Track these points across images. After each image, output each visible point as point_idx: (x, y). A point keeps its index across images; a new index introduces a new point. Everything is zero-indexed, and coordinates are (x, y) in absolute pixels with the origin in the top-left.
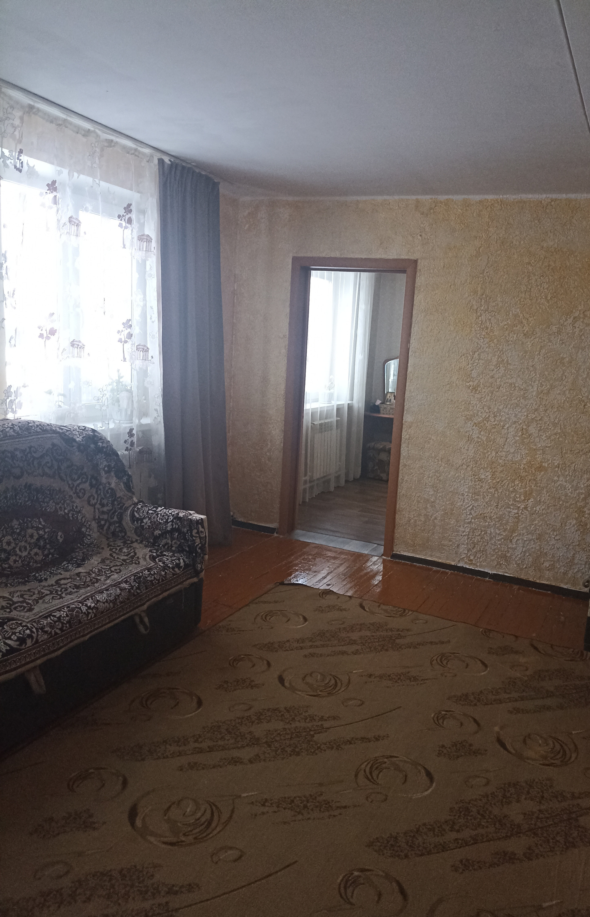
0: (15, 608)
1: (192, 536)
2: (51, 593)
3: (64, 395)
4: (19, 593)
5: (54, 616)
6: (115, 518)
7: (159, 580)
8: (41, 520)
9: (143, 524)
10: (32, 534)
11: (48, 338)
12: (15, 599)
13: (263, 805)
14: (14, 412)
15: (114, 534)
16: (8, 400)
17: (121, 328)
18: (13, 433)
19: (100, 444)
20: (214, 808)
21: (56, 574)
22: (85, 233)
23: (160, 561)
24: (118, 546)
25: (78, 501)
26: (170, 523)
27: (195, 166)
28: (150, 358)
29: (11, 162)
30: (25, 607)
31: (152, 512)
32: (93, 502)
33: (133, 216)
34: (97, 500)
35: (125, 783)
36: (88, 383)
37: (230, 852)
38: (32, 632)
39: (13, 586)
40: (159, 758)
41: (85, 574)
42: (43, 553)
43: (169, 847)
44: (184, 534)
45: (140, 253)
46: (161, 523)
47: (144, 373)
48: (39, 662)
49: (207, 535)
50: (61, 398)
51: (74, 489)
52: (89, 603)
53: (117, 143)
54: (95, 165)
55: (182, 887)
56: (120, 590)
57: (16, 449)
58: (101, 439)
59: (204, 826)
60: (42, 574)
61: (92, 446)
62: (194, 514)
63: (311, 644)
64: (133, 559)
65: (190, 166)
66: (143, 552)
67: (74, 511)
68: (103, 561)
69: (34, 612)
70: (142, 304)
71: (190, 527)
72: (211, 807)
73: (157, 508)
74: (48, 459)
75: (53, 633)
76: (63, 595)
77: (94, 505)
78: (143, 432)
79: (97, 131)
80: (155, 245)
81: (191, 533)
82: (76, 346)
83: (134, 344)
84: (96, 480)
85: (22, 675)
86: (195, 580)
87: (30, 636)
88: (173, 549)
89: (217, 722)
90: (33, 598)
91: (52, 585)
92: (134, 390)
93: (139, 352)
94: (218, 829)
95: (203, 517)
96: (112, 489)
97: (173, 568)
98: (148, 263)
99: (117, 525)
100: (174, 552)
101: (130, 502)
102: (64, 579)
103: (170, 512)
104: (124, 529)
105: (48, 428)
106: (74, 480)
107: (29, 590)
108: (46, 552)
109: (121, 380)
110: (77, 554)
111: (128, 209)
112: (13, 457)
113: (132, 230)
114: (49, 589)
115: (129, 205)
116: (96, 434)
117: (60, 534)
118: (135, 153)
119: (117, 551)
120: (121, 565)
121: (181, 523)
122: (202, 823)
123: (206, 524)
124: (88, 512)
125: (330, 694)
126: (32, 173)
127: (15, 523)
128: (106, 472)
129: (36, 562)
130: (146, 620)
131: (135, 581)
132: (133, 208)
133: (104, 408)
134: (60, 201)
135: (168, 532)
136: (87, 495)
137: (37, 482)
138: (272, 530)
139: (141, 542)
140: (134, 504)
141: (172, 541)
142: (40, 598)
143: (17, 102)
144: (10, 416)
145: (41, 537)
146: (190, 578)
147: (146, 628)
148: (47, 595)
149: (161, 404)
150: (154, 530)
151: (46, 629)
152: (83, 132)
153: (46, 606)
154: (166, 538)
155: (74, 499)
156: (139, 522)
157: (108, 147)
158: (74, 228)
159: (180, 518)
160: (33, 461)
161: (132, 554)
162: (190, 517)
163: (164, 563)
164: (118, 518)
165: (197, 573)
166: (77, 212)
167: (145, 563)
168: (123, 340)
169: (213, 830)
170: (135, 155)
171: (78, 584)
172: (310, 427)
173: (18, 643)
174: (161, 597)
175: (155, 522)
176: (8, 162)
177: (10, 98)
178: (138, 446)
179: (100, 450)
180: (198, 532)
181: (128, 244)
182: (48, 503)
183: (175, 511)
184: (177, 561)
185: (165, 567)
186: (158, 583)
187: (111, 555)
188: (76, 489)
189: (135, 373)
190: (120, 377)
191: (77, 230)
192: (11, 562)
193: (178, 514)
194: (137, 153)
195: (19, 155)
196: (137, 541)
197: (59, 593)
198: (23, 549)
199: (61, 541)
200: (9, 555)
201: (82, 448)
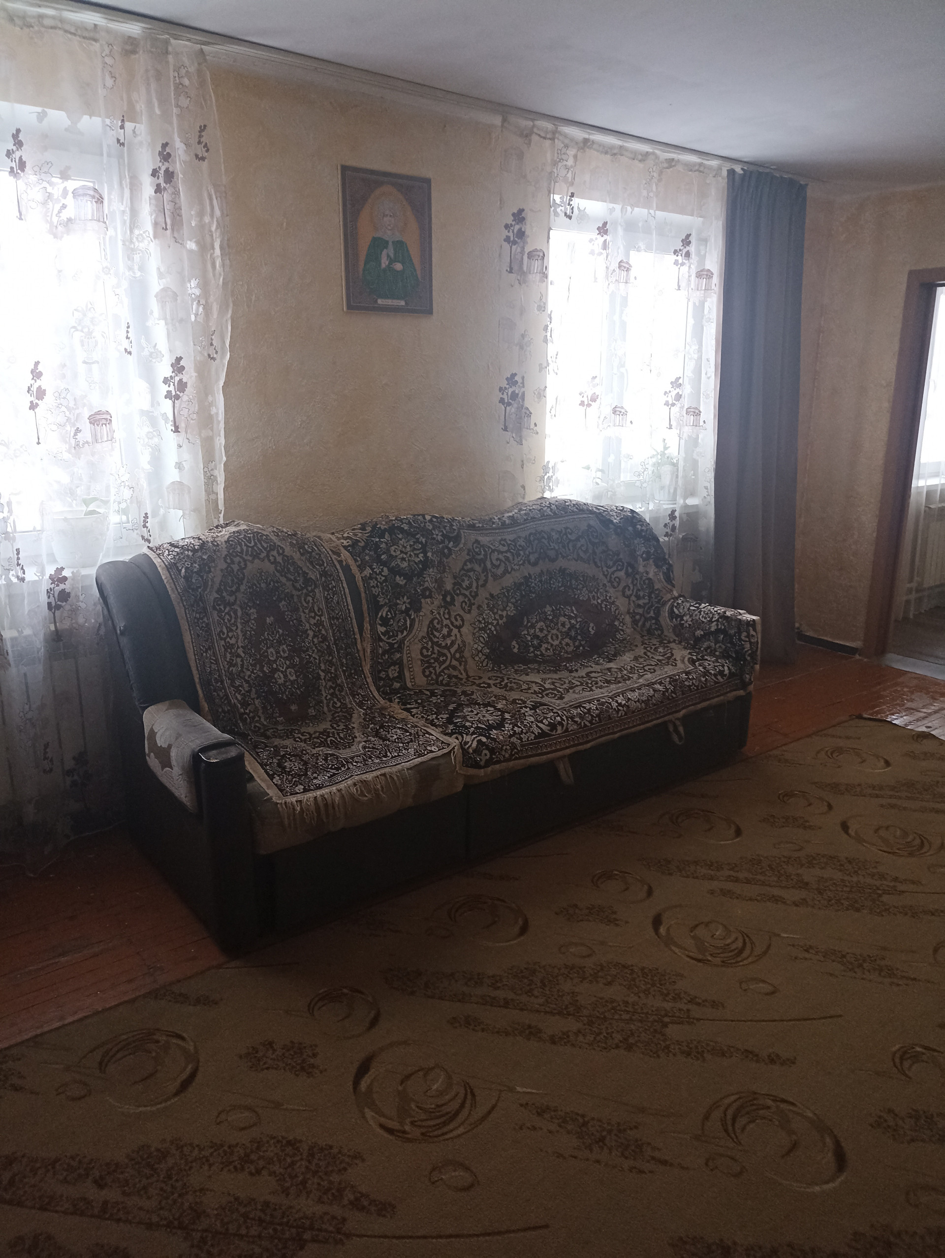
0: (547, 695)
1: (740, 639)
2: (582, 684)
3: (602, 471)
4: (550, 681)
5: (584, 708)
6: (652, 614)
7: (697, 687)
8: (574, 608)
9: (683, 622)
10: (564, 622)
11: (589, 405)
12: (547, 686)
13: (807, 951)
14: (551, 490)
15: (650, 632)
16: (546, 477)
17: (669, 387)
18: (550, 513)
19: (639, 527)
20: (747, 940)
21: (587, 667)
22: (635, 278)
23: (700, 665)
24: (654, 645)
25: (612, 590)
26: (715, 623)
27: (774, 169)
28: (702, 423)
29: (561, 210)
30: (556, 695)
31: (694, 608)
32: (628, 593)
33: (692, 248)
34: (633, 591)
35: (650, 892)
36: (629, 456)
37: (761, 985)
38: (562, 719)
39: (544, 673)
40: (688, 877)
41: (616, 670)
42: (574, 644)
43: (696, 962)
44: (731, 637)
45: (698, 293)
46: (703, 622)
47: (694, 442)
48: (568, 751)
49: (759, 641)
50: (599, 474)
51: (608, 577)
52: (620, 699)
53: (678, 161)
54: (651, 194)
55: (706, 1001)
56: (654, 690)
57: (552, 530)
58: (640, 521)
59: (733, 953)
60: (572, 665)
61: (630, 528)
62: (744, 614)
63: (891, 793)
64: (670, 660)
65: (768, 170)
66: (681, 653)
67: (608, 602)
68: (636, 659)
69: (565, 700)
70: (696, 356)
71: (739, 629)
72: (743, 936)
73: (700, 605)
74: (583, 541)
75: (583, 724)
76: (594, 688)
77: (629, 597)
78: (688, 514)
79: (657, 151)
80: (716, 281)
81: (740, 636)
82: (618, 413)
83: (683, 406)
84: (633, 567)
85: (552, 762)
86: (741, 693)
87: (560, 723)
88: (717, 653)
89: (758, 855)
90: (564, 687)
91: (583, 677)
92: (681, 464)
93: (688, 416)
94: (750, 960)
95: (754, 618)
96: (650, 579)
97: (715, 675)
98: (707, 305)
99: (654, 621)
100: (717, 657)
101: (669, 596)
102: (595, 672)
103: (716, 609)
104: (661, 626)
105: (585, 507)
106: (609, 567)
107: (560, 679)
108: (577, 644)
109: (666, 452)
110: (609, 648)
111: (686, 241)
112: (549, 538)
113: (690, 267)
114: (579, 680)
115: (688, 236)
116: (635, 515)
117: (592, 625)
118: (700, 169)
119: (652, 651)
120: (655, 665)
121: (729, 623)
122: (732, 948)
123: (759, 627)
124: (622, 604)
125: (911, 854)
126: (583, 216)
127: (548, 609)
128: (644, 560)
129: (567, 652)
130: (681, 729)
131: (670, 683)
132: (693, 239)
133: (645, 485)
134: (610, 244)
135: (712, 633)
136: (623, 584)
137: (573, 566)
138: (853, 651)
139: (680, 643)
140: (673, 598)
141: (715, 645)
142: (571, 688)
143: (572, 140)
144: (547, 495)
145: (572, 626)
146: (735, 690)
147: (680, 738)
148: (577, 686)
149: (713, 480)
150: (695, 630)
151: (576, 719)
152: (640, 157)
153: (577, 696)
154: (709, 640)
155: (607, 588)
156: (679, 619)
157: (667, 168)
158: (624, 274)
159: (728, 617)
160: (568, 543)
161: (668, 655)
162: (739, 617)
163: (705, 668)
164: (654, 613)
165: (744, 685)
166: (627, 255)
167: (682, 666)
168: (670, 403)
169: (744, 960)
170: (700, 172)
171: (609, 679)
172: (923, 512)
173: (549, 728)
174: (699, 706)
175: (697, 621)
176: (558, 210)
177: (566, 136)
178: (680, 533)
179: (638, 534)
180: (748, 636)
181: (683, 284)
182: (581, 590)
183: (720, 609)
184: (721, 668)
185: (706, 673)
186: (696, 690)
187: (645, 653)
188: (611, 577)
189: (683, 442)
190: (666, 448)
191: (627, 275)
192: (543, 649)
193: (725, 612)
194: (702, 169)
195: (570, 200)
196: (674, 641)
197: (590, 685)
198: (554, 637)
199: (592, 633)
200: (542, 642)
201: (620, 530)
